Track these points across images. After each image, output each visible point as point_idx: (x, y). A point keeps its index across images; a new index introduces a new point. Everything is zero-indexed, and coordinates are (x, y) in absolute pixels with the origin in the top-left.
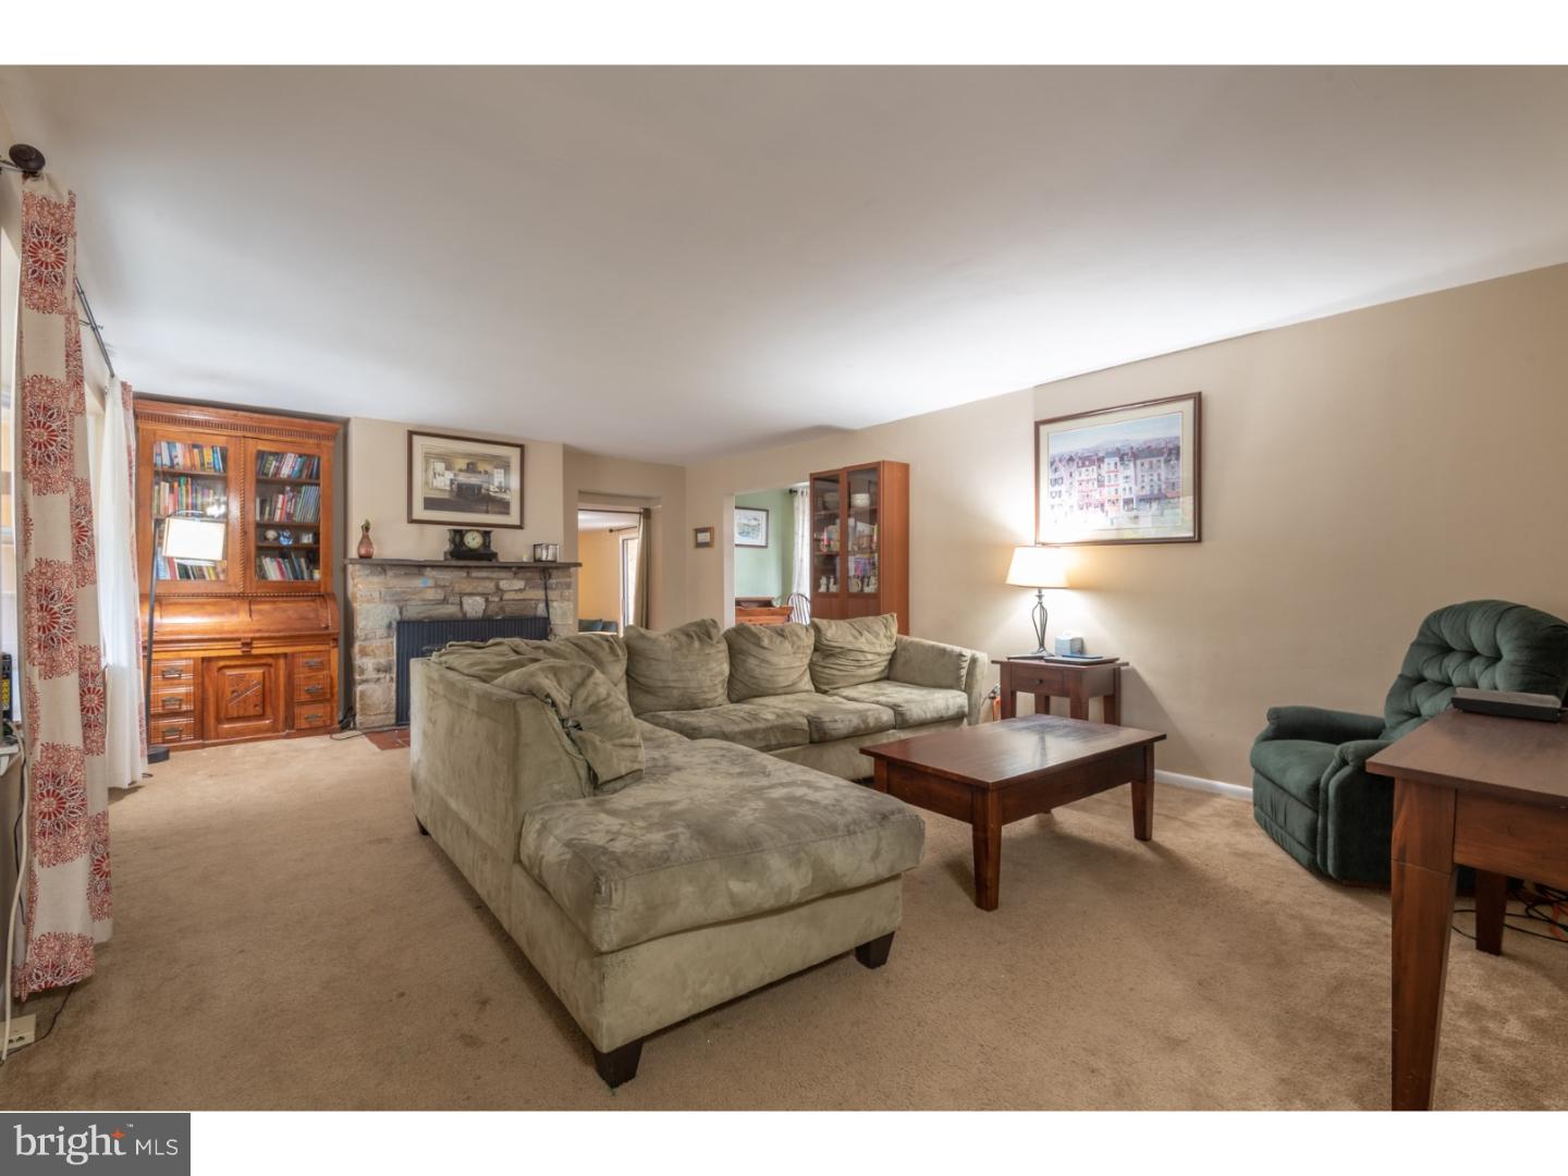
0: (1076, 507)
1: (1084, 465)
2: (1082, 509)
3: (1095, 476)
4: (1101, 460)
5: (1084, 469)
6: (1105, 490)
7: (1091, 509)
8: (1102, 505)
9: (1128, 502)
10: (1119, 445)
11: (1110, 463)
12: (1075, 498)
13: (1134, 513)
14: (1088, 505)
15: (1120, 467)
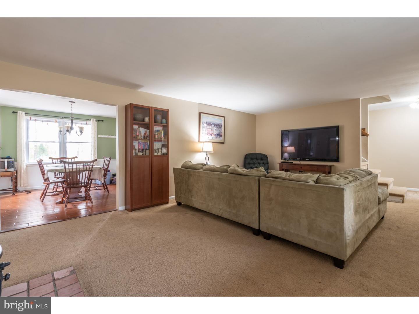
0: (207, 134)
1: (209, 125)
2: (208, 135)
3: (210, 128)
4: (211, 125)
5: (208, 126)
6: (212, 131)
7: (210, 135)
8: (211, 135)
9: (215, 134)
10: (214, 122)
11: (213, 125)
12: (207, 132)
13: (216, 137)
14: (209, 134)
15: (214, 127)
